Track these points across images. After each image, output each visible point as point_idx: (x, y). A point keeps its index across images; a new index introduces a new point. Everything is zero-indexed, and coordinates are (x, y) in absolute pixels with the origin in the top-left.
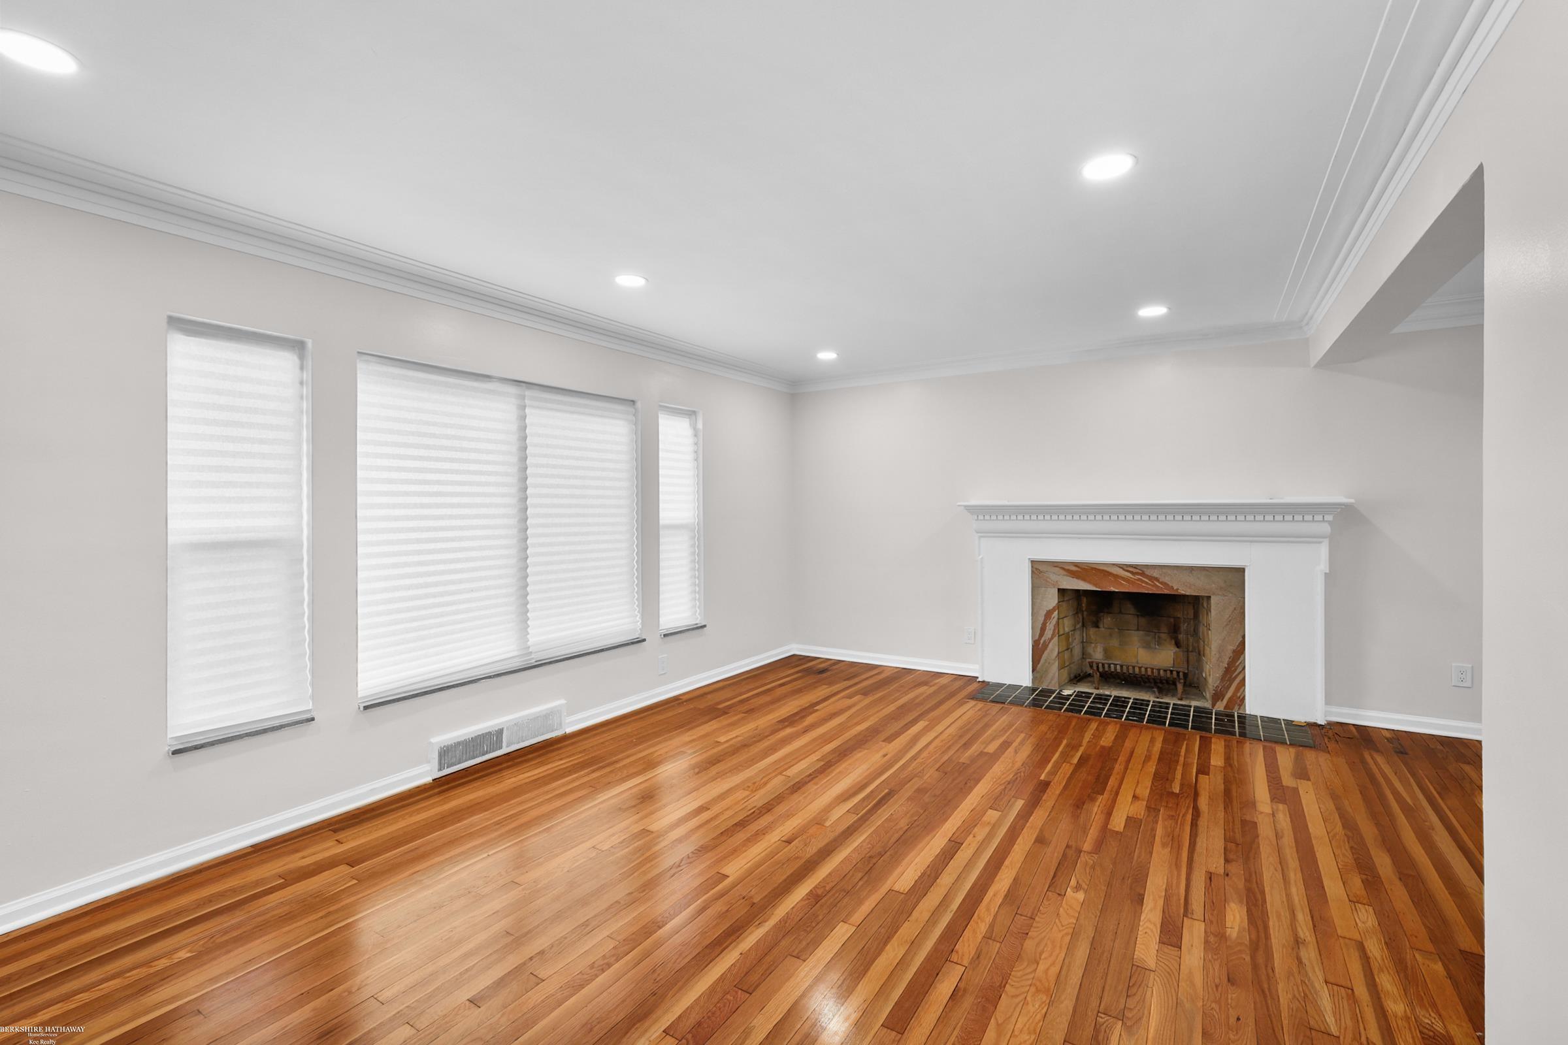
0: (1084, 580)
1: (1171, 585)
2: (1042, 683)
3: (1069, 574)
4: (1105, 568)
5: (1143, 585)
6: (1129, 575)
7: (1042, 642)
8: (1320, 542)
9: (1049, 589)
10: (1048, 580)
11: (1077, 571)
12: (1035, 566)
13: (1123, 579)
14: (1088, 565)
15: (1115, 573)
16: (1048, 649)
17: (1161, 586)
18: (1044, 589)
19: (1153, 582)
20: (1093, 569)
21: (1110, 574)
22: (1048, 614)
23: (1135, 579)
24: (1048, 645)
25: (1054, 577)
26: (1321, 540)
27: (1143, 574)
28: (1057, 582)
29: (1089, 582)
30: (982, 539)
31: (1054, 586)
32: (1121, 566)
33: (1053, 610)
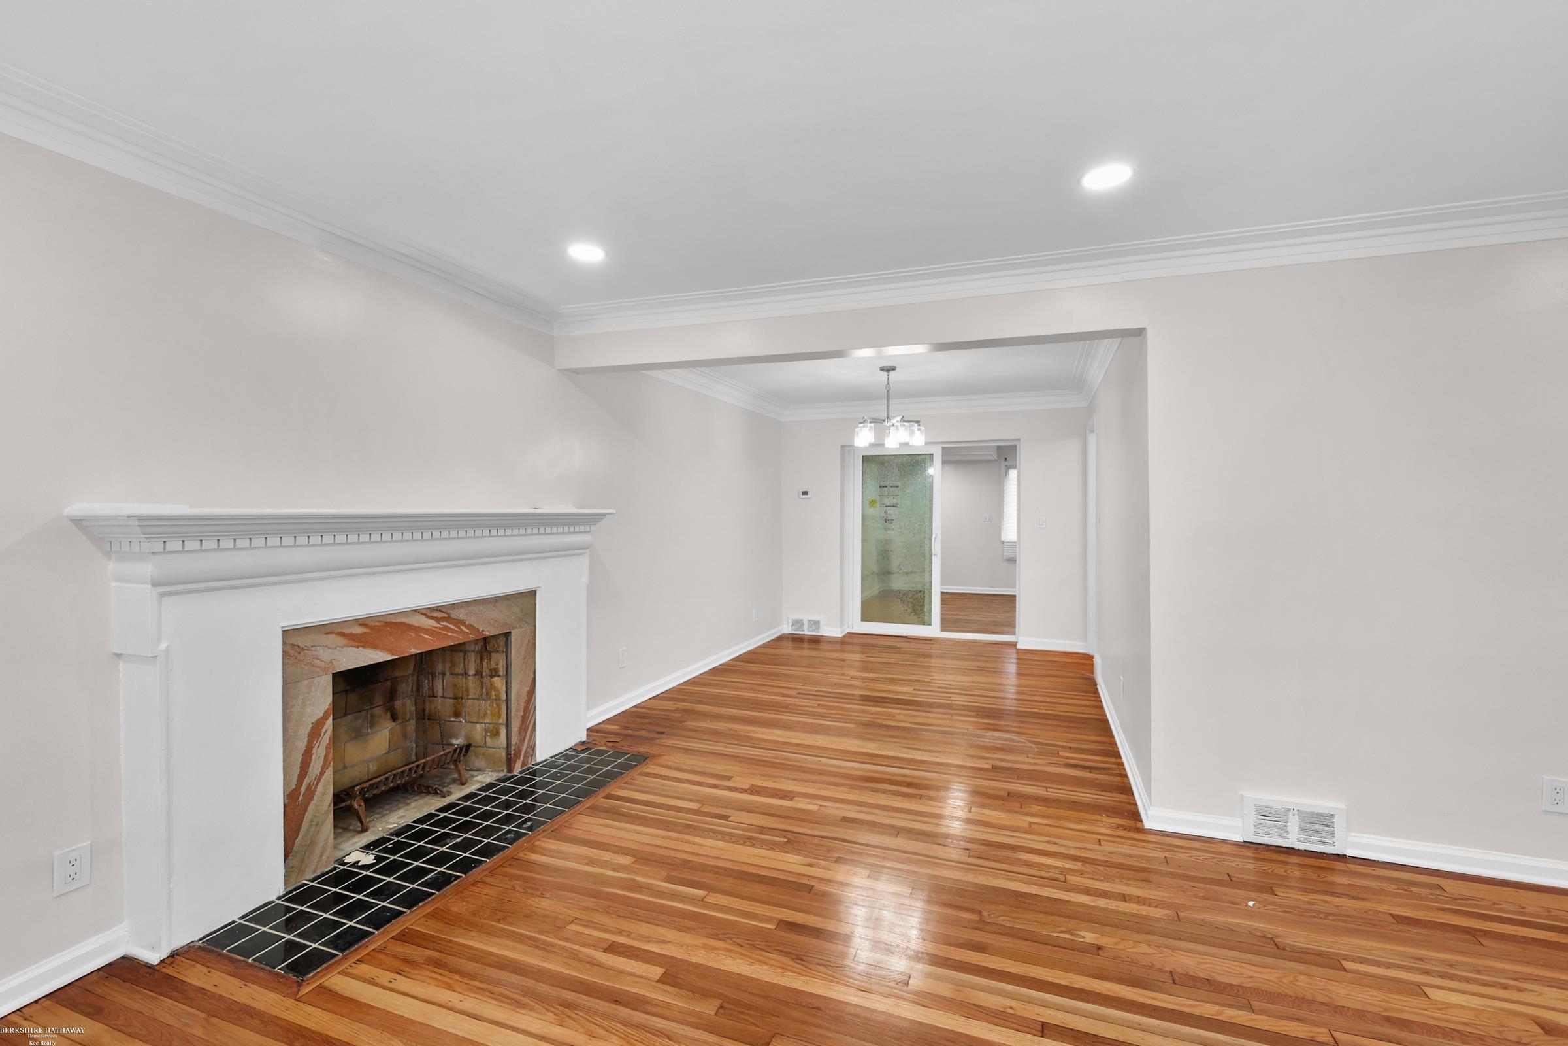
0: (374, 646)
1: (476, 627)
2: (304, 871)
3: (353, 643)
4: (404, 620)
5: (450, 634)
6: (433, 623)
7: (303, 789)
8: (584, 554)
9: (316, 680)
10: (316, 661)
11: (365, 633)
12: (292, 641)
13: (426, 631)
14: (381, 619)
15: (416, 624)
16: (315, 798)
17: (467, 630)
18: (306, 682)
19: (459, 627)
20: (387, 624)
21: (411, 627)
22: (318, 726)
23: (440, 628)
24: (315, 790)
25: (325, 655)
26: (582, 551)
27: (449, 619)
28: (331, 662)
29: (382, 649)
30: (165, 600)
31: (325, 670)
32: (424, 612)
33: (324, 718)
